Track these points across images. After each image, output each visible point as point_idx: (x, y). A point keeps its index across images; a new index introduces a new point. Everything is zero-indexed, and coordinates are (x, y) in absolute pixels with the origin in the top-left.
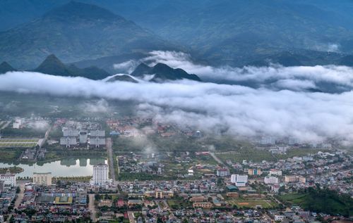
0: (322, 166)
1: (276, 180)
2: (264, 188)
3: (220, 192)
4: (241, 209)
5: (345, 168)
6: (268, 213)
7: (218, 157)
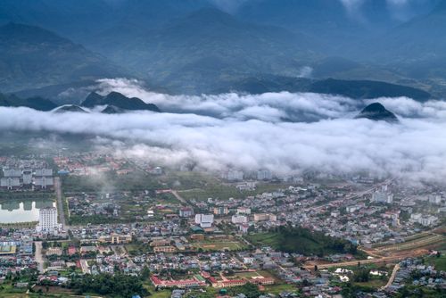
0: (294, 202)
1: (245, 219)
2: (232, 229)
3: (183, 235)
4: (207, 252)
5: (318, 204)
6: (236, 256)
7: (180, 195)
